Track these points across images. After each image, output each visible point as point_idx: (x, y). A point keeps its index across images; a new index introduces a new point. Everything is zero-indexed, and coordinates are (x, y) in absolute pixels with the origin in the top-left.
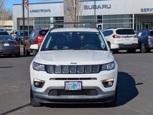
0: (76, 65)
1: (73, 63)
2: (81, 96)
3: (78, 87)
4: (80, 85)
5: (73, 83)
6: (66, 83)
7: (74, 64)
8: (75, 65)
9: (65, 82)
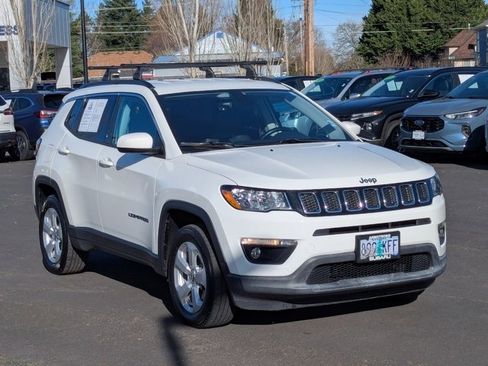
0: (376, 184)
1: (366, 181)
2: (393, 275)
3: (392, 251)
4: (396, 243)
5: (380, 240)
6: (362, 242)
7: (369, 184)
8: (372, 184)
9: (358, 239)
